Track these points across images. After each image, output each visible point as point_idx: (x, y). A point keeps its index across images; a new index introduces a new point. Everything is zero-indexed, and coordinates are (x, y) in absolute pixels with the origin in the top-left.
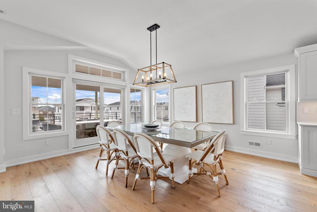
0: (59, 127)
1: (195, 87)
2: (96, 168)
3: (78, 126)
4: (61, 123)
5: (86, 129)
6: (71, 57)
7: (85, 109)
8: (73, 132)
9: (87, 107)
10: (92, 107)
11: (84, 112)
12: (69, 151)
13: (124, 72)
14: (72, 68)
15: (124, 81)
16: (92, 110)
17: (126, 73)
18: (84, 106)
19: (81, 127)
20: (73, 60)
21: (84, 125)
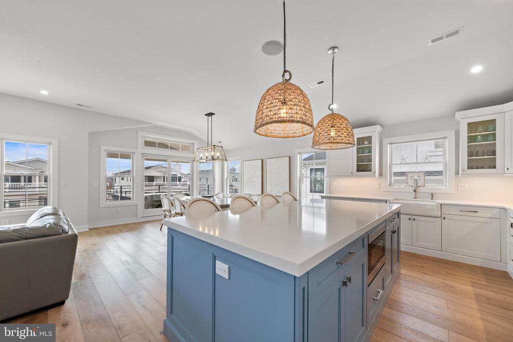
0: (130, 199)
1: (261, 160)
2: (161, 230)
3: (146, 198)
4: (131, 195)
5: (154, 201)
6: (140, 134)
7: (155, 180)
8: (141, 203)
9: (157, 177)
10: (164, 177)
11: (154, 183)
12: (138, 220)
13: (193, 144)
14: (141, 143)
15: (193, 153)
16: (164, 181)
17: (195, 144)
18: (154, 176)
19: (149, 199)
20: (143, 136)
21: (152, 196)
